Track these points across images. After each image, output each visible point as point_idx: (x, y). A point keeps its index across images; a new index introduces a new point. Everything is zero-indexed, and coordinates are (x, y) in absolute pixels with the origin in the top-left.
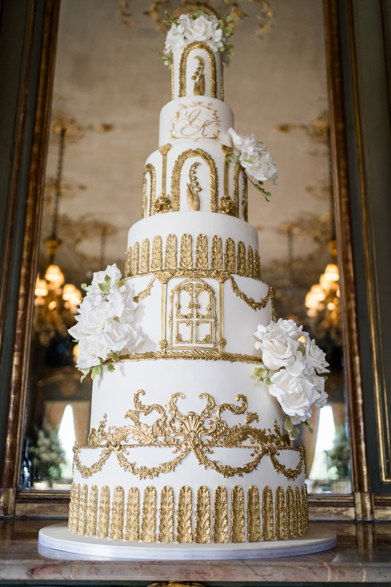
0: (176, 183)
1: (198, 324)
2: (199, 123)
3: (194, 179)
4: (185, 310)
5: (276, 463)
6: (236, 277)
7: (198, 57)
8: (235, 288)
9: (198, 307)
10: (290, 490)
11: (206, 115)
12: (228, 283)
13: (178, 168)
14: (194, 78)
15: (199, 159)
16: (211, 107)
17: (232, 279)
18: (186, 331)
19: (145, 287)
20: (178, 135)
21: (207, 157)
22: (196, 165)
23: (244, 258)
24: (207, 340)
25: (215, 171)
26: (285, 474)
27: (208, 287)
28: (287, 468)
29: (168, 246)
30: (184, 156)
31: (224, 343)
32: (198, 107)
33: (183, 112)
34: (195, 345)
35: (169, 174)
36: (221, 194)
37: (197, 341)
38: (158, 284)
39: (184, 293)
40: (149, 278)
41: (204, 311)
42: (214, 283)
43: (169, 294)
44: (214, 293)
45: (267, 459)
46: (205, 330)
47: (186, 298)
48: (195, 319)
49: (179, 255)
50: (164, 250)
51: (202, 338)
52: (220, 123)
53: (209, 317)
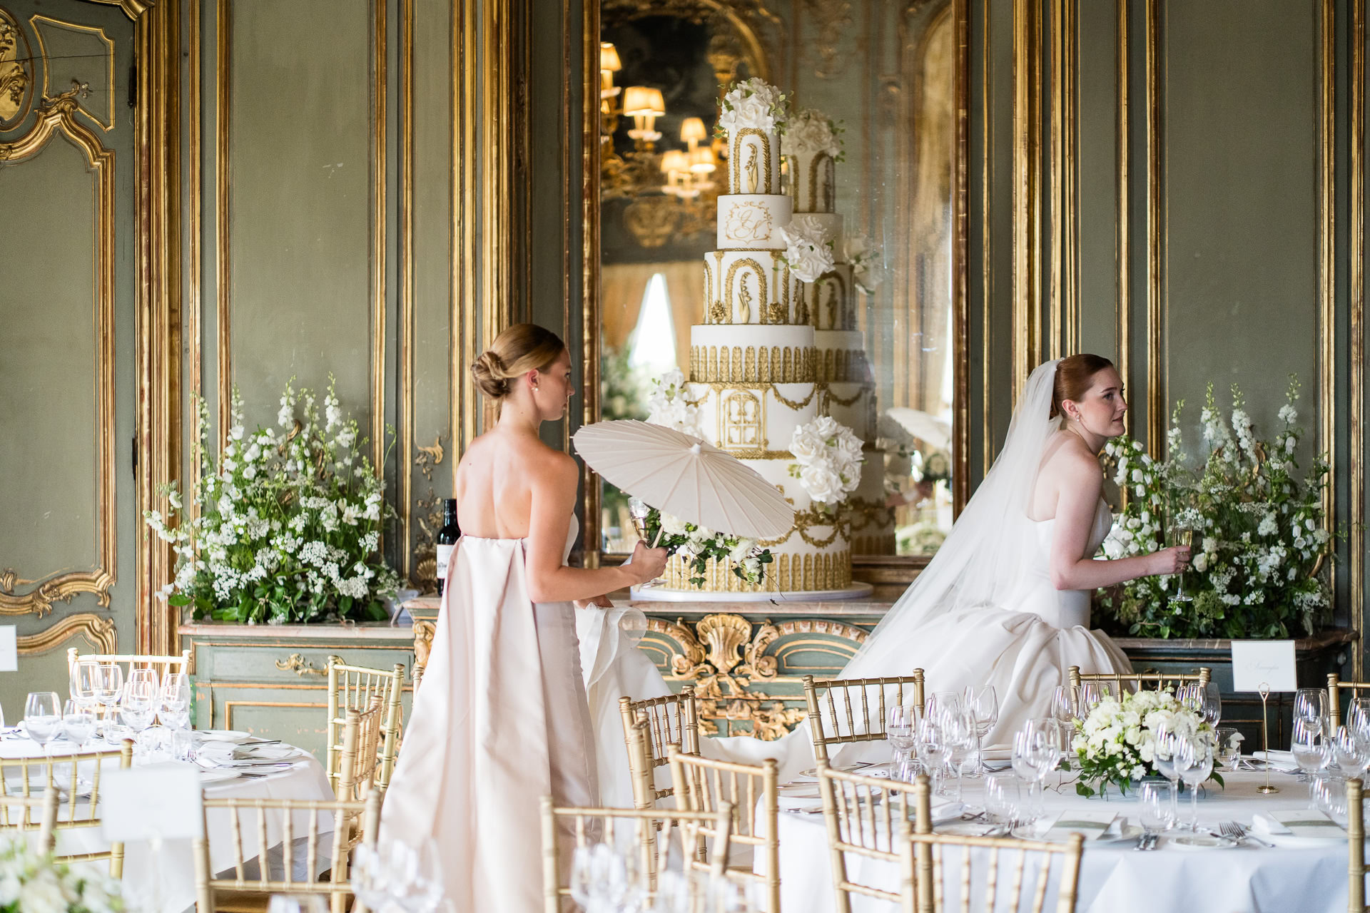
0: (729, 293)
1: (745, 428)
2: (750, 225)
3: (744, 289)
4: (735, 417)
5: (805, 537)
6: (778, 385)
7: (751, 145)
8: (777, 395)
9: (745, 414)
10: (818, 556)
11: (758, 215)
12: (771, 391)
13: (730, 278)
14: (747, 167)
15: (748, 269)
16: (763, 205)
17: (775, 388)
18: (735, 435)
19: (703, 395)
20: (732, 236)
21: (756, 266)
22: (746, 275)
23: (790, 362)
24: (752, 442)
25: (763, 279)
26: (815, 544)
27: (753, 398)
28: (816, 539)
29: (722, 357)
30: (735, 266)
31: (766, 443)
32: (749, 207)
33: (736, 211)
34: (743, 446)
35: (723, 282)
36: (770, 300)
37: (745, 442)
38: (713, 394)
39: (733, 402)
40: (707, 386)
41: (750, 418)
42: (758, 393)
43: (722, 403)
44: (757, 401)
45: (797, 534)
46: (751, 433)
47: (735, 406)
48: (742, 425)
49: (731, 366)
50: (719, 360)
51: (748, 440)
52: (771, 221)
53: (753, 422)
